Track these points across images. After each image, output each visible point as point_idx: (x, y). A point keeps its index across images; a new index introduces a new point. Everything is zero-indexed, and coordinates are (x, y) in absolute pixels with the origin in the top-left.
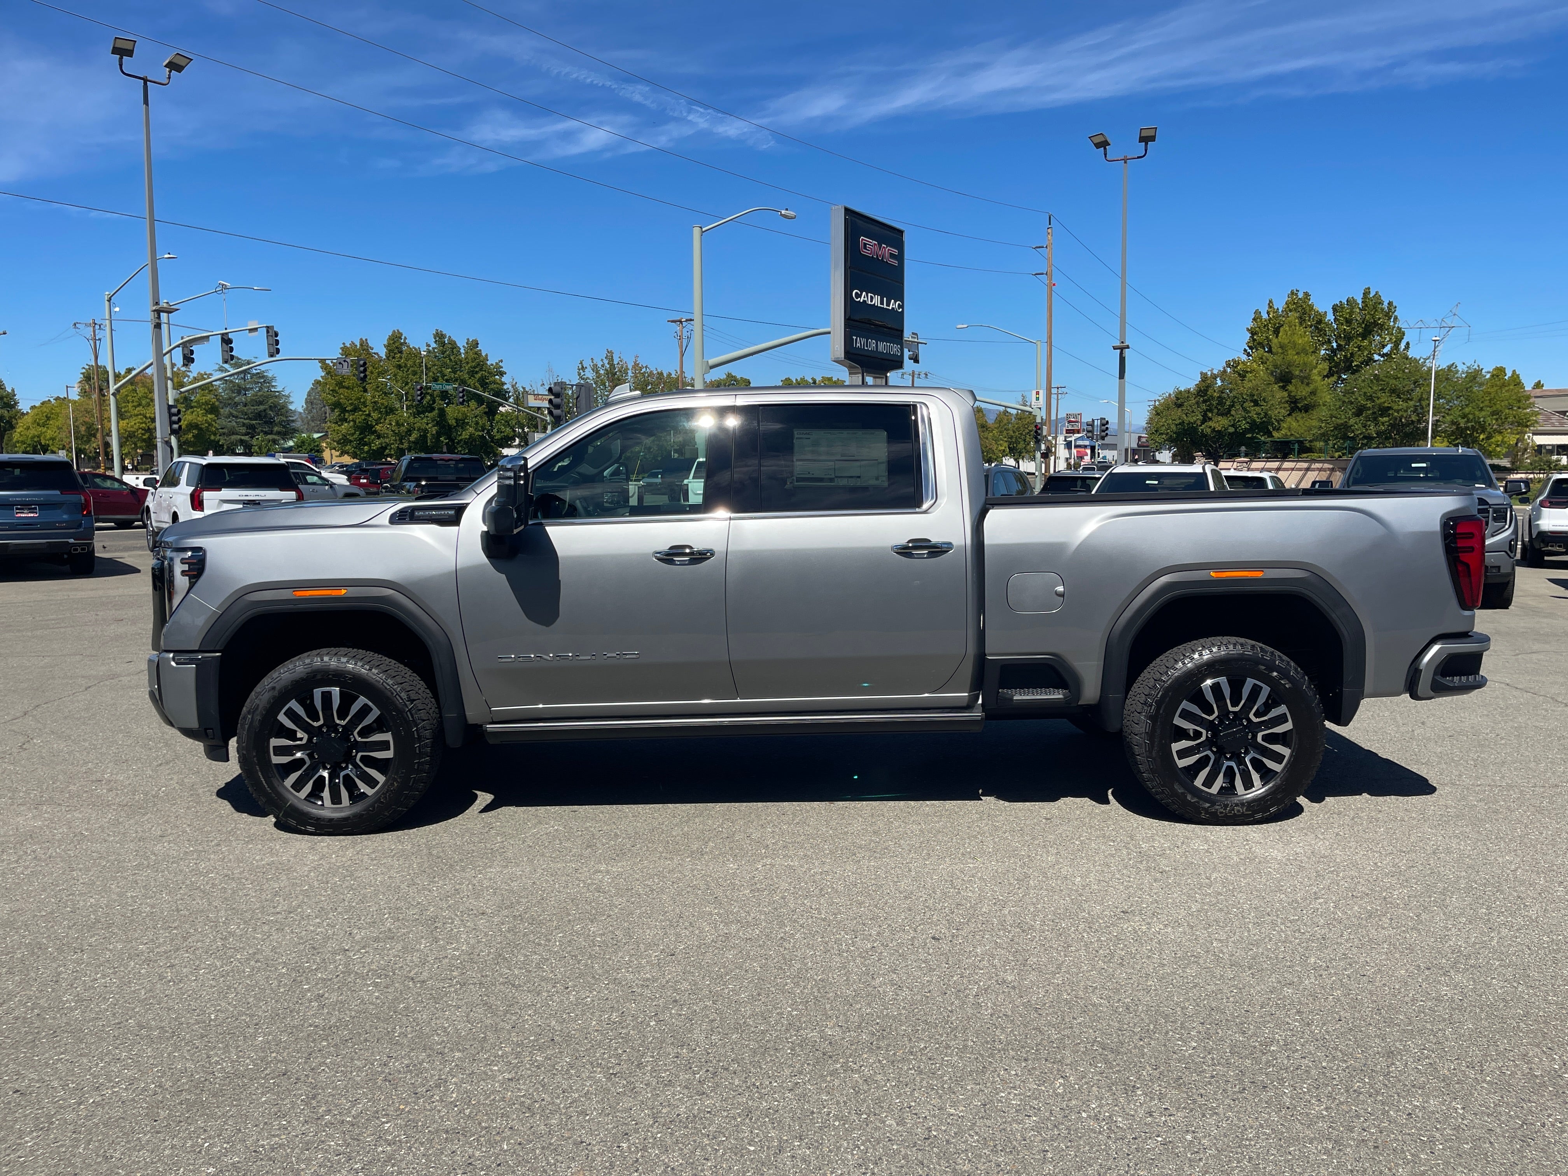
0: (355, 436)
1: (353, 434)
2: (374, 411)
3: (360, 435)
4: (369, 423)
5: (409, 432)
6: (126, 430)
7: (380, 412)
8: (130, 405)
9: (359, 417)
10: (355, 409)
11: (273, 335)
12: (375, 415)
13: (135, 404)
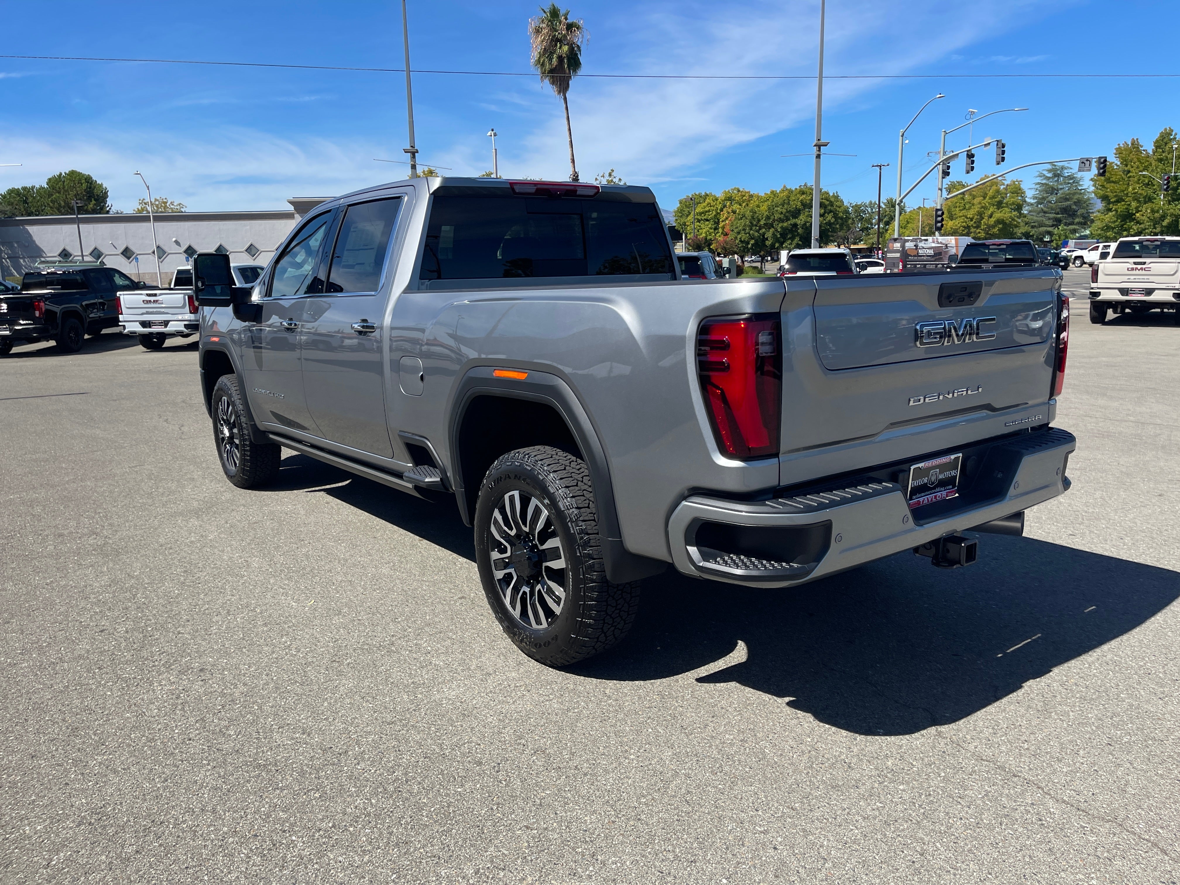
0: (1117, 224)
1: (1115, 222)
2: (1134, 200)
3: (1121, 221)
4: (1130, 212)
5: (1163, 217)
6: (952, 228)
7: (1139, 202)
8: (957, 209)
9: (1121, 207)
10: (1119, 200)
11: (1002, 147)
12: (1134, 204)
13: (961, 208)
